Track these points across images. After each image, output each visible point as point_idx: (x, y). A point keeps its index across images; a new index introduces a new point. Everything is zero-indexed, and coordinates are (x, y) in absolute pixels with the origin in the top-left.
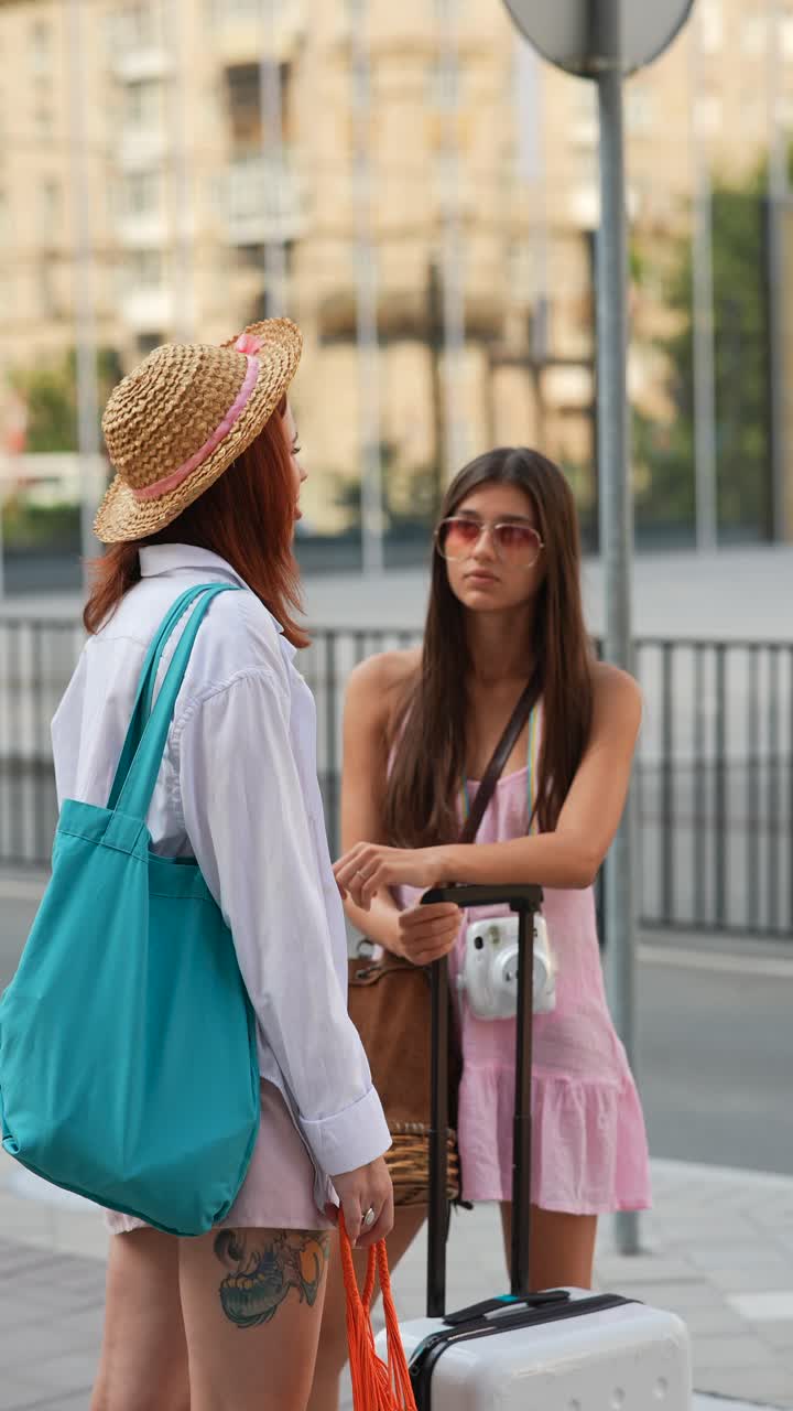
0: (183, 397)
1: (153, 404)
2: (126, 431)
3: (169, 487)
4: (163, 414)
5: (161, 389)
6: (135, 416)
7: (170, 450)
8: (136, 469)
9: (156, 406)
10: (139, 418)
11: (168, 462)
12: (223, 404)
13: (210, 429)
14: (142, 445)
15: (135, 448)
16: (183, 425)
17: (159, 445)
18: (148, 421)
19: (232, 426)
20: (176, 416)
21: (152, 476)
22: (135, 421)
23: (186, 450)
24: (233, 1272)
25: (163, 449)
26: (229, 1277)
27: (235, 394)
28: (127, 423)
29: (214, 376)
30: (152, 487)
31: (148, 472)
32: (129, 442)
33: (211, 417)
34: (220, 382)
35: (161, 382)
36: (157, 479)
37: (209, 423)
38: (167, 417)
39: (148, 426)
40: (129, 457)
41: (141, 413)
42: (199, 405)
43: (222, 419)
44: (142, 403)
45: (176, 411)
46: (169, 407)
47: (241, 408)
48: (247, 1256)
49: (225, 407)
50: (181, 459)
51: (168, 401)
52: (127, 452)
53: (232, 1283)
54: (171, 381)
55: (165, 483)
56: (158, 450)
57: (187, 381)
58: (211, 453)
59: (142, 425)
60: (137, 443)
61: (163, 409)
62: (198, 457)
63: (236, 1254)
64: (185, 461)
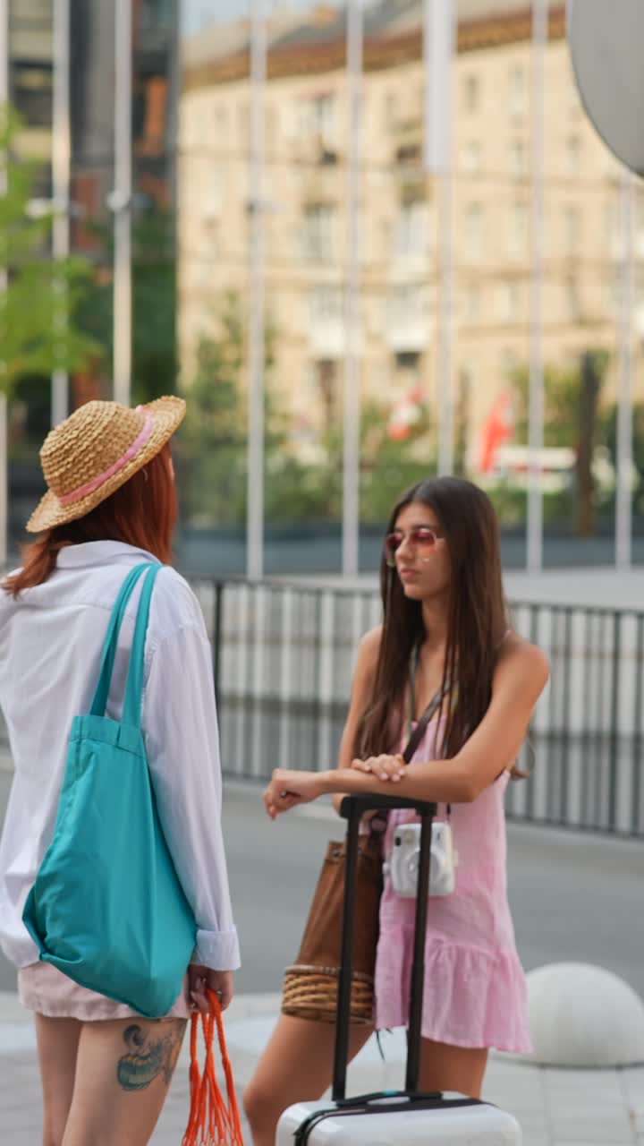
0: (105, 429)
1: (83, 433)
2: (63, 451)
3: (92, 489)
4: (90, 439)
5: (90, 424)
6: (70, 440)
7: (94, 463)
8: (66, 479)
9: (86, 434)
10: (73, 442)
11: (92, 472)
12: (131, 436)
13: (122, 451)
14: (74, 460)
15: (68, 463)
16: (104, 447)
17: (87, 460)
18: (79, 444)
19: (137, 451)
20: (101, 440)
21: (79, 482)
22: (70, 444)
23: (105, 464)
24: (132, 1052)
25: (89, 462)
26: (128, 1055)
27: (140, 432)
28: (63, 446)
29: (126, 419)
30: (78, 491)
31: (76, 480)
32: (64, 459)
33: (122, 443)
34: (129, 423)
35: (89, 419)
36: (83, 484)
37: (122, 447)
38: (94, 440)
39: (80, 446)
40: (62, 470)
41: (74, 439)
42: (115, 435)
43: (130, 445)
44: (75, 433)
45: (100, 437)
46: (95, 434)
47: (143, 440)
48: (146, 1044)
49: (133, 438)
50: (100, 470)
51: (94, 431)
52: (62, 466)
53: (129, 1059)
54: (96, 419)
55: (88, 487)
56: (85, 463)
57: (109, 419)
58: (122, 467)
59: (74, 447)
60: (70, 459)
61: (90, 436)
62: (114, 468)
63: (138, 1041)
64: (105, 471)
